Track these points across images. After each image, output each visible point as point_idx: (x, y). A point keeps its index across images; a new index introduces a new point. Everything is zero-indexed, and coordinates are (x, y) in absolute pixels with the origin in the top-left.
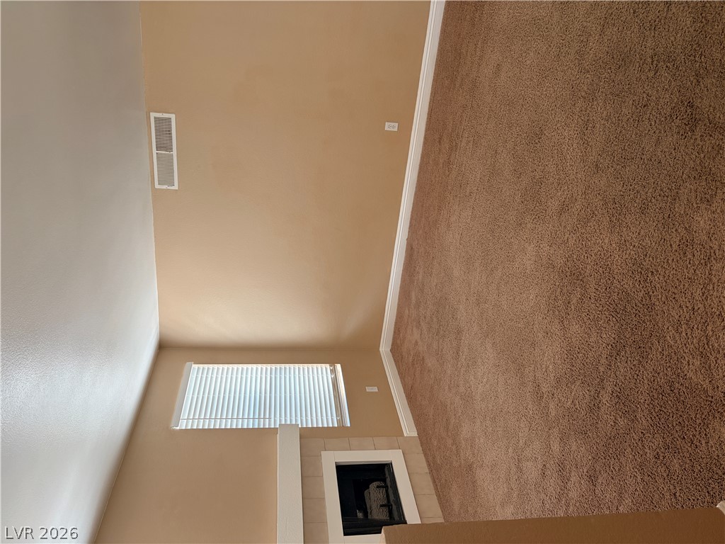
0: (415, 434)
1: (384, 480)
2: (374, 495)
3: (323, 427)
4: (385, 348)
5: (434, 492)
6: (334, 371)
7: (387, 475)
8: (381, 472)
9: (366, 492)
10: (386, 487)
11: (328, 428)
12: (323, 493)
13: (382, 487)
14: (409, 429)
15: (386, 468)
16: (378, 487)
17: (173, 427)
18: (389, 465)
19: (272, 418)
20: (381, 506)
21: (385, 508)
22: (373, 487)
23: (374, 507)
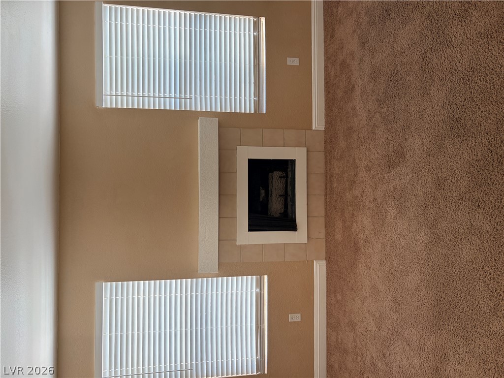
0: (322, 128)
1: (286, 171)
2: (276, 181)
5: (323, 194)
7: (290, 169)
8: (286, 167)
9: (270, 175)
10: (287, 177)
11: (245, 113)
12: (236, 190)
13: (284, 177)
14: (318, 122)
15: (289, 163)
16: (280, 177)
17: (97, 105)
18: (292, 162)
19: (193, 96)
20: (281, 196)
21: (283, 199)
22: (277, 174)
23: (274, 193)
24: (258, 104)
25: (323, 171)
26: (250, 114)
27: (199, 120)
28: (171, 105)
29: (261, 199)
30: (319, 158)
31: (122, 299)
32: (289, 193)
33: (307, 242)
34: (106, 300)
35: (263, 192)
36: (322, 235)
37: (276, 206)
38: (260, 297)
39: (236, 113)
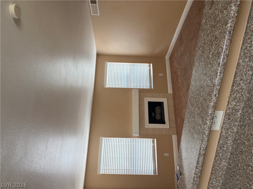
0: (172, 93)
1: (161, 106)
2: (158, 109)
3: (145, 89)
4: (167, 57)
5: (174, 112)
6: (150, 66)
7: (162, 105)
8: (160, 104)
9: (156, 108)
10: (161, 108)
11: (147, 89)
12: (144, 111)
13: (160, 108)
14: (170, 91)
15: (162, 103)
16: (159, 108)
17: (104, 87)
18: (163, 103)
19: (131, 84)
20: (159, 114)
21: (160, 115)
22: (158, 107)
23: (157, 113)
24: (151, 86)
25: (173, 106)
26: (148, 89)
27: (133, 91)
28: (125, 86)
29: (153, 116)
30: (172, 102)
31: (108, 144)
32: (162, 113)
33: (169, 128)
34: (103, 144)
35: (153, 114)
36: (175, 126)
37: (158, 117)
38: (154, 146)
39: (144, 89)
